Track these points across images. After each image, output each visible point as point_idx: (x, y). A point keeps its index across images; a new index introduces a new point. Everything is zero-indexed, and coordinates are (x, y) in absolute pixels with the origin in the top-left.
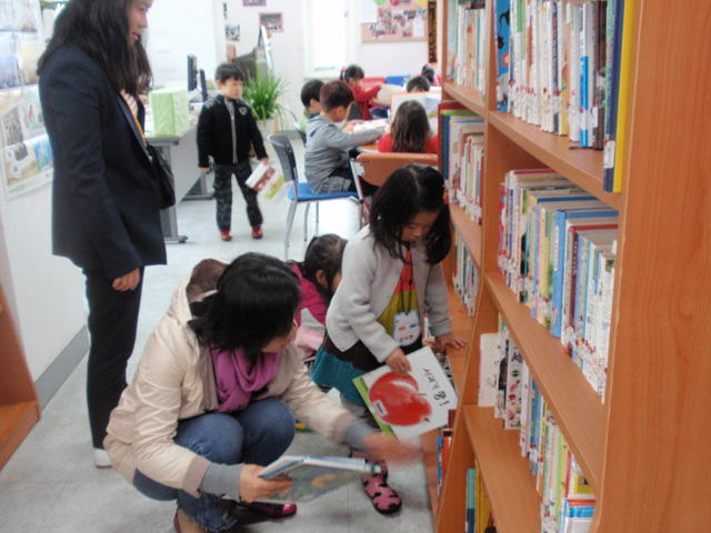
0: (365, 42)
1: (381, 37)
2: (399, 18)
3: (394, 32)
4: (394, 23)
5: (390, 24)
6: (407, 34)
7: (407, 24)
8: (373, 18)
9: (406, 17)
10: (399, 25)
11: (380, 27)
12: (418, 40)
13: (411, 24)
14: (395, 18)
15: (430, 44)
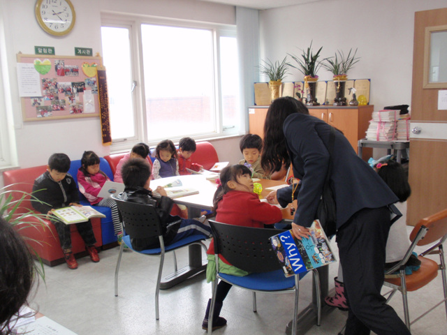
0: (26, 122)
1: (47, 115)
2: (66, 91)
3: (62, 109)
4: (62, 96)
5: (57, 98)
6: (77, 110)
7: (77, 98)
8: (37, 91)
9: (75, 90)
10: (67, 99)
11: (45, 102)
12: (89, 116)
13: (81, 99)
14: (63, 91)
15: (103, 121)
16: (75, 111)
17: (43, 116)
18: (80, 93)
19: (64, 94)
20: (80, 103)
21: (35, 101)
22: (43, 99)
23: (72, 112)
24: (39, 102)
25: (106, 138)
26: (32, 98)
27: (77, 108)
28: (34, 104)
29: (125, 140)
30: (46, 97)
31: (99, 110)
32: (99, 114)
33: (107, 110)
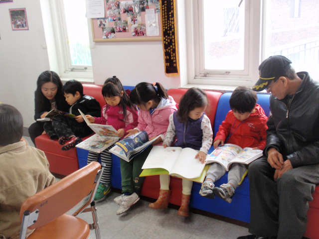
0: (96, 42)
2: (128, 11)
5: (120, 19)
6: (139, 33)
9: (137, 10)
10: (129, 19)
11: (109, 23)
12: (152, 40)
13: (143, 19)
14: (126, 11)
15: (166, 47)
16: (137, 33)
17: (107, 38)
18: (143, 13)
19: (126, 14)
20: (142, 25)
21: (101, 22)
22: (107, 20)
23: (134, 34)
24: (104, 23)
25: (171, 67)
26: (98, 19)
27: (139, 30)
28: (100, 25)
29: (228, 73)
30: (110, 18)
31: (162, 34)
32: (161, 38)
33: (173, 33)
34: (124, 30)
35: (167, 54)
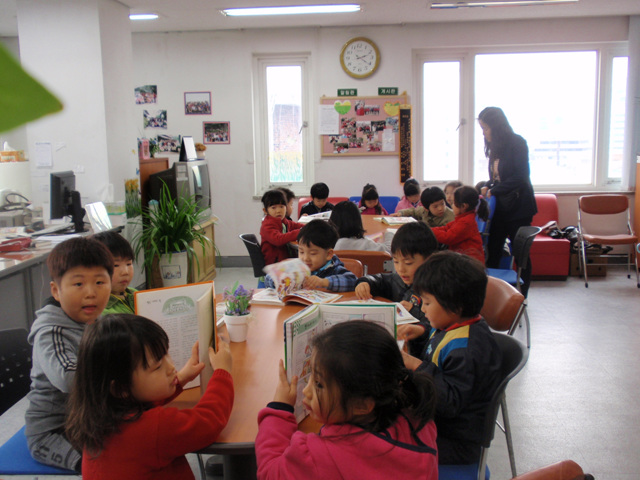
0: (325, 156)
1: (344, 151)
2: (365, 129)
4: (360, 134)
5: (355, 136)
7: (376, 137)
8: (335, 129)
9: (374, 129)
10: (365, 137)
11: (343, 139)
12: (388, 155)
13: (380, 137)
14: (361, 129)
15: (402, 160)
16: (372, 149)
17: (339, 153)
18: (379, 132)
19: (362, 132)
20: (378, 142)
21: (333, 139)
22: (340, 137)
23: (369, 149)
24: (336, 139)
26: (330, 135)
27: (375, 146)
28: (332, 141)
30: (344, 135)
31: (399, 149)
32: (398, 153)
33: (409, 149)
34: (359, 146)
35: (402, 166)
